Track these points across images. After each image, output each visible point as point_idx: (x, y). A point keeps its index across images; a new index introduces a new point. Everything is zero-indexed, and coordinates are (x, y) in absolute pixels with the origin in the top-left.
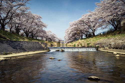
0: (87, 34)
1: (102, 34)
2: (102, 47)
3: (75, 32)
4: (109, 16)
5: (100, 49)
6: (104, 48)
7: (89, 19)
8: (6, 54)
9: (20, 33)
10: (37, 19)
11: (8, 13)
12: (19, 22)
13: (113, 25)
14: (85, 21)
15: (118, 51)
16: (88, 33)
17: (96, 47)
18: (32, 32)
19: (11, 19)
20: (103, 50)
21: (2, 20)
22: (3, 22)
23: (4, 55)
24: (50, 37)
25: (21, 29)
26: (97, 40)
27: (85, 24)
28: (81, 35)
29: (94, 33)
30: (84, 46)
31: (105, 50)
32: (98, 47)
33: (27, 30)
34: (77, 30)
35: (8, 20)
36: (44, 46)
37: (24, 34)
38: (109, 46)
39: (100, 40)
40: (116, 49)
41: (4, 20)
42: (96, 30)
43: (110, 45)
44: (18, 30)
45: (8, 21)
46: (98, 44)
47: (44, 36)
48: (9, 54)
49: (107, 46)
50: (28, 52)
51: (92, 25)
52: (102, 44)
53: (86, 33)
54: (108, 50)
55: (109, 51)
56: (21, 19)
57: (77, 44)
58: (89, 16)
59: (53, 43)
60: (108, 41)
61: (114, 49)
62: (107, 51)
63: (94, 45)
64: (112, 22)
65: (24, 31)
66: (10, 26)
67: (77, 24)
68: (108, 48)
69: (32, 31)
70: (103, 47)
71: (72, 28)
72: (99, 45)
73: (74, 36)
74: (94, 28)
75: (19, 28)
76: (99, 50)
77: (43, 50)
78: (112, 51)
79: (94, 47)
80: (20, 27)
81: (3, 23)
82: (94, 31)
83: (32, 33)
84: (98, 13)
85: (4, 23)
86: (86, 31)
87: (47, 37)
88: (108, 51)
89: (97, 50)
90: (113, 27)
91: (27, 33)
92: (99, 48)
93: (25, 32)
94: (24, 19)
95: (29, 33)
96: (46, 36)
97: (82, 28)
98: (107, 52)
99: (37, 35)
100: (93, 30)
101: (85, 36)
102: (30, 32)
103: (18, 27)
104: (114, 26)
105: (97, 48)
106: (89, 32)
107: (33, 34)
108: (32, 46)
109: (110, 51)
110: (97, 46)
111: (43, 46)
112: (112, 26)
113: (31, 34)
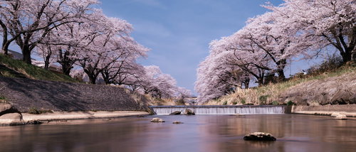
0: (263, 74)
1: (305, 73)
2: (300, 104)
3: (228, 69)
4: (325, 16)
5: (295, 108)
6: (308, 105)
7: (268, 29)
8: (38, 113)
9: (73, 74)
10: (120, 31)
11: (40, 14)
12: (68, 39)
13: (338, 47)
14: (255, 36)
15: (346, 108)
16: (266, 71)
17: (286, 104)
18: (105, 71)
19: (47, 30)
20: (305, 110)
21: (24, 34)
22: (27, 39)
23: (32, 113)
24: (156, 85)
25: (76, 60)
26: (289, 86)
27: (256, 47)
28: (243, 77)
29: (281, 72)
30: (250, 103)
31: (308, 110)
32: (291, 103)
33: (93, 65)
34: (234, 64)
35: (39, 35)
36: (139, 100)
37: (85, 74)
38: (322, 97)
39: (297, 85)
40: (340, 103)
41: (29, 34)
42: (287, 61)
43: (324, 94)
44: (67, 63)
45: (41, 35)
46: (291, 96)
47: (138, 81)
48: (45, 112)
49: (316, 98)
50: (95, 111)
51: (277, 48)
52: (302, 95)
53: (260, 71)
54: (319, 110)
55: (321, 112)
56: (74, 33)
57: (232, 99)
58: (267, 22)
59: (163, 101)
60: (320, 86)
61: (334, 106)
62: (314, 112)
63: (280, 99)
64: (335, 37)
65: (83, 66)
66: (46, 50)
67: (232, 47)
68: (317, 104)
69: (106, 67)
70: (305, 102)
71: (219, 56)
72: (292, 99)
73: (224, 81)
74: (283, 57)
75: (70, 57)
76: (292, 111)
77: (137, 110)
78: (329, 110)
79: (278, 105)
80: (73, 54)
81: (26, 42)
82: (281, 65)
83: (107, 74)
84: (292, 10)
85: (29, 43)
86: (258, 67)
87: (149, 84)
88: (318, 112)
89: (288, 111)
90: (339, 52)
91: (92, 73)
92: (293, 106)
93: (85, 71)
94: (83, 33)
95: (97, 74)
96: (145, 82)
97: (247, 57)
98: (316, 114)
99: (118, 79)
100: (278, 63)
101: (256, 82)
102: (101, 71)
103: (67, 53)
104: (341, 49)
105: (288, 107)
106: (268, 69)
107: (108, 76)
108: (104, 97)
109: (324, 110)
110: (287, 101)
111: (136, 100)
112: (335, 48)
113: (103, 75)
